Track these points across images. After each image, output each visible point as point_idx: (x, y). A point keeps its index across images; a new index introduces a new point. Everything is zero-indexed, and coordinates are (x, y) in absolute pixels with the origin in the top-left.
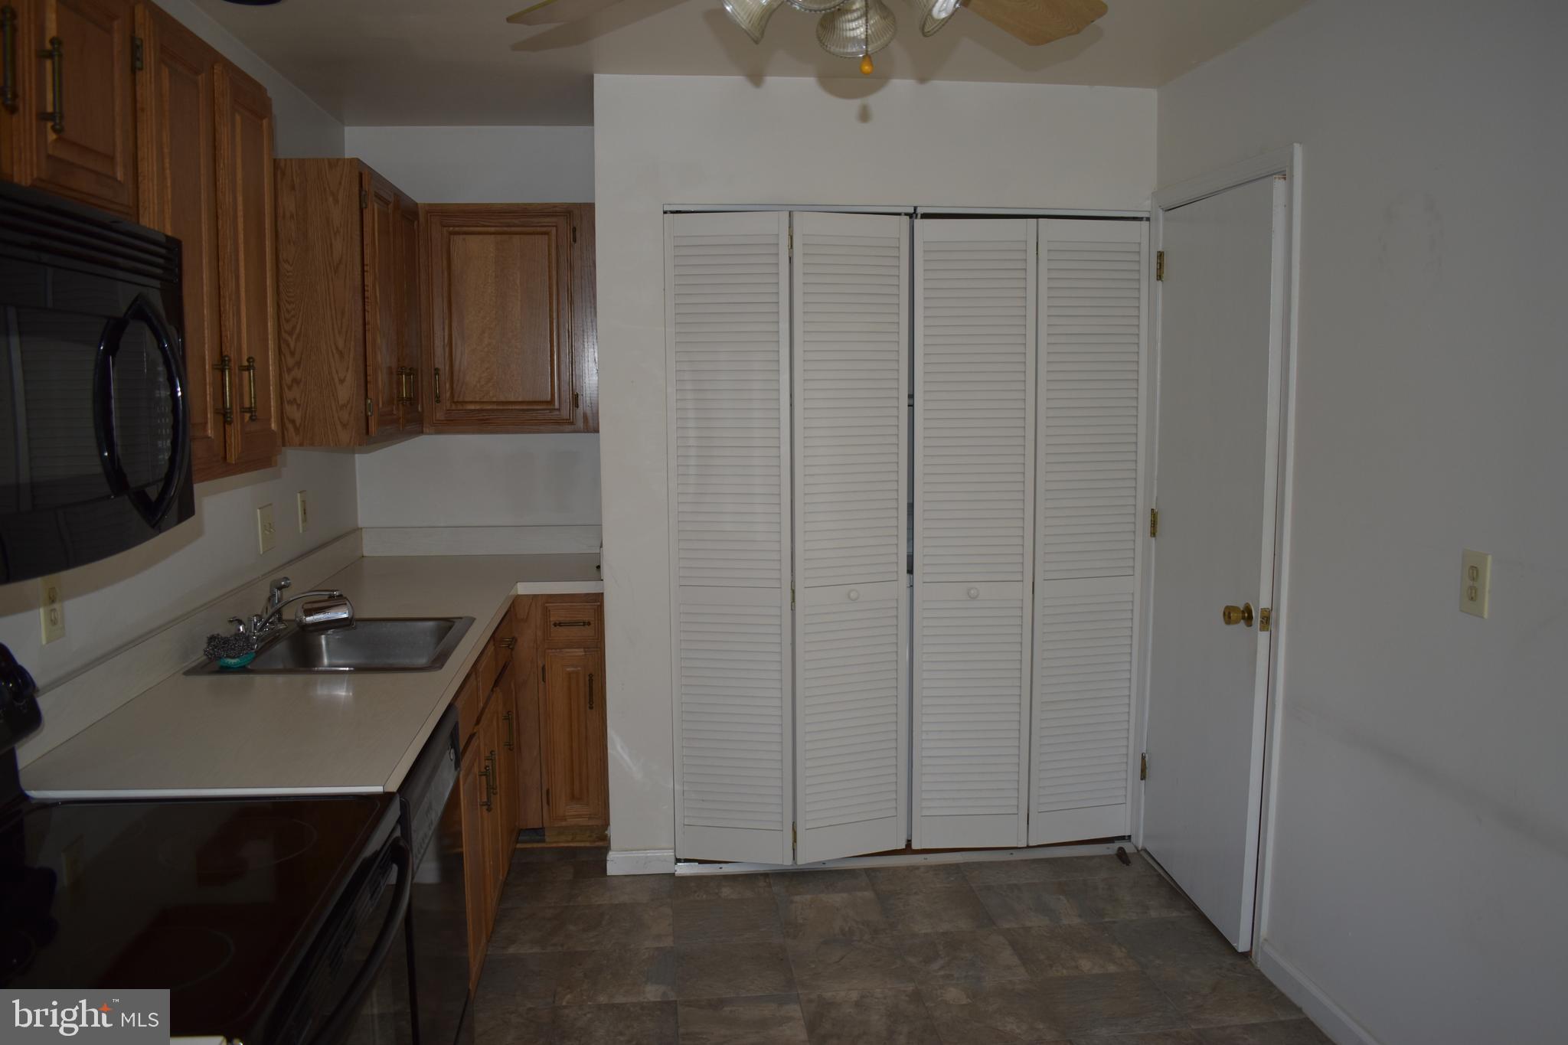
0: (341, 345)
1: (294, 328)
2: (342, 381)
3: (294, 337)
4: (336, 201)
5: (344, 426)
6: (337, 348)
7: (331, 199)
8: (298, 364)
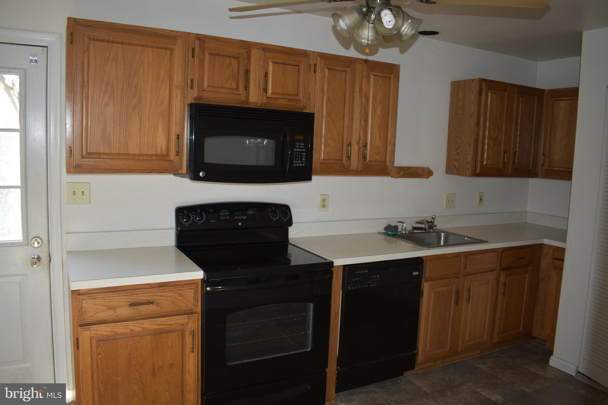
0: (470, 142)
1: (459, 136)
2: (469, 154)
3: (459, 139)
4: (473, 93)
5: (468, 169)
6: (469, 143)
7: (471, 93)
8: (459, 148)
